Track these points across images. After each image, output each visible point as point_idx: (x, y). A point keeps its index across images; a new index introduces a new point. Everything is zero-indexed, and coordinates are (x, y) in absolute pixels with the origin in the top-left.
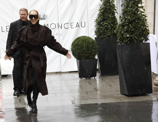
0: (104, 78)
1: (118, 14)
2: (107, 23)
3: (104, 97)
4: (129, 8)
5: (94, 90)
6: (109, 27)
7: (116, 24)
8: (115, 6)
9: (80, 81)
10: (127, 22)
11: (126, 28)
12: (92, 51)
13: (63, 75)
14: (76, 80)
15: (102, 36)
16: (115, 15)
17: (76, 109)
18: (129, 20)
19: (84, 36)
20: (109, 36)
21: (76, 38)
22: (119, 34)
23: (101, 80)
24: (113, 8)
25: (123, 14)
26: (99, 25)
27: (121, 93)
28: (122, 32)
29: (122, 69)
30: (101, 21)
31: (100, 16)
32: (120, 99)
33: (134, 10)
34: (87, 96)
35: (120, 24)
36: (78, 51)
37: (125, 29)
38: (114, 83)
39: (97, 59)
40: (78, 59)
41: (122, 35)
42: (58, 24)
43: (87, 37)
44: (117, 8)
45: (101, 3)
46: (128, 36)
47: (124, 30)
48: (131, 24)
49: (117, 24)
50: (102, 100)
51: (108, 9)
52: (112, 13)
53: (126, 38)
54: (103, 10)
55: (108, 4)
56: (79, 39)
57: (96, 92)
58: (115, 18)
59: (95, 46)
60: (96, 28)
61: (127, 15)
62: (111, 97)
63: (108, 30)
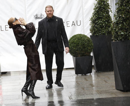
0: (100, 74)
1: (112, 12)
2: (102, 22)
3: (100, 92)
4: (123, 7)
5: (90, 86)
6: (104, 25)
7: (110, 22)
8: (109, 5)
9: (76, 77)
10: (122, 20)
11: (120, 26)
12: (88, 48)
14: (72, 76)
15: (97, 34)
16: (109, 14)
17: (73, 104)
18: (123, 18)
19: (79, 33)
20: (104, 34)
21: (72, 36)
22: (114, 32)
23: (96, 76)
24: (107, 7)
25: (118, 12)
26: (94, 24)
27: (116, 89)
28: (116, 29)
29: (117, 65)
30: (96, 20)
31: (95, 14)
32: (116, 94)
33: (128, 8)
34: (83, 92)
35: (114, 22)
36: (74, 49)
37: (119, 26)
38: (109, 79)
39: (92, 56)
40: (74, 56)
41: (117, 33)
43: (83, 35)
44: (111, 7)
45: (96, 2)
46: (122, 33)
47: (118, 28)
48: (125, 22)
50: (98, 95)
51: (103, 7)
52: (106, 12)
53: (120, 35)
54: (98, 9)
55: (103, 3)
56: (75, 37)
57: (92, 88)
58: (109, 16)
59: (91, 43)
60: (91, 26)
61: (121, 13)
62: (106, 93)
63: (103, 28)
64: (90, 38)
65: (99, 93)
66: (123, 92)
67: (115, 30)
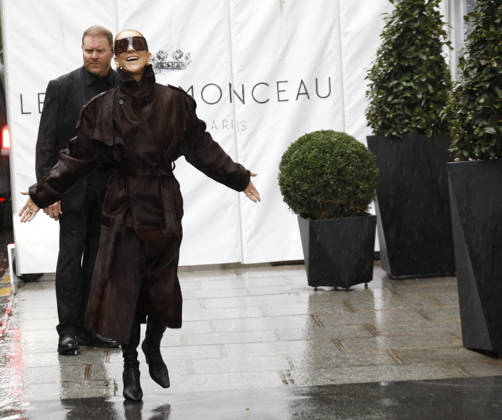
0: (401, 287)
1: (452, 49)
2: (412, 84)
3: (400, 358)
4: (492, 29)
5: (365, 333)
6: (420, 96)
7: (444, 87)
8: (443, 20)
9: (311, 298)
10: (487, 81)
11: (482, 101)
12: (358, 187)
13: (247, 275)
14: (297, 294)
15: (395, 130)
16: (442, 54)
17: (297, 404)
18: (493, 70)
19: (325, 130)
20: (421, 131)
21: (296, 139)
22: (457, 125)
23: (389, 294)
24: (434, 27)
25: (473, 49)
26: (381, 91)
27: (464, 345)
28: (466, 115)
29: (467, 253)
30: (389, 77)
31: (385, 55)
32: (464, 365)
34: (337, 356)
35: (460, 88)
36: (305, 187)
37: (479, 104)
38: (438, 307)
39: (375, 217)
40: (303, 216)
41: (469, 127)
42: (230, 85)
43: (339, 133)
44: (450, 27)
45: (391, 8)
46: (490, 130)
47: (474, 109)
49: (449, 86)
50: (395, 368)
51: (417, 29)
52: (431, 47)
53: (482, 138)
54: (397, 35)
55: (416, 13)
56: (309, 143)
57: (371, 339)
58: (440, 64)
59: (369, 166)
60: (372, 100)
61: (486, 53)
63: (417, 110)
64: (366, 145)
65: (399, 362)
66: (490, 360)
67: (463, 116)
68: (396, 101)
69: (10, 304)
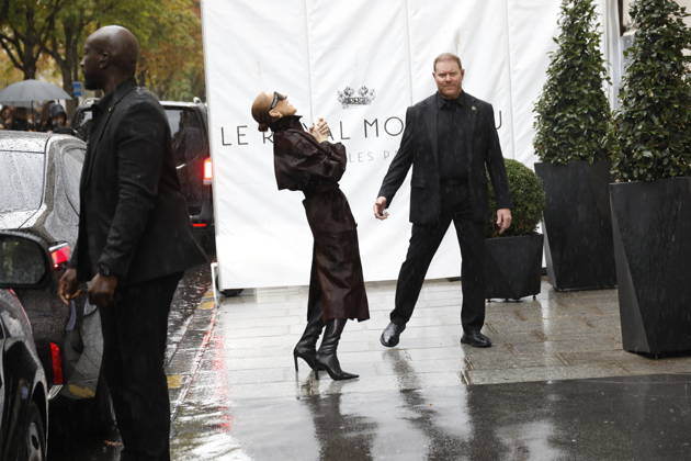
0: (566, 299)
1: (611, 83)
2: (575, 116)
3: (568, 360)
4: (649, 63)
5: (535, 339)
7: (605, 119)
8: (603, 58)
10: (645, 110)
11: (640, 127)
12: (527, 208)
15: (560, 157)
16: (603, 89)
18: (650, 100)
20: (583, 158)
22: (618, 150)
23: (555, 305)
24: (595, 64)
25: (632, 81)
26: (548, 122)
27: (625, 348)
28: (626, 141)
29: (627, 266)
30: (554, 109)
31: (551, 89)
32: (624, 365)
33: (668, 67)
35: (620, 116)
37: (637, 130)
38: (599, 316)
39: (542, 236)
41: (628, 152)
44: (609, 64)
45: (556, 48)
46: (648, 154)
47: (633, 135)
48: (658, 115)
49: (609, 117)
50: (562, 369)
51: (580, 66)
52: (592, 82)
53: (640, 160)
54: (561, 72)
55: (578, 52)
57: (540, 344)
58: (600, 97)
59: (536, 190)
60: (539, 130)
61: (643, 84)
62: (590, 362)
63: (580, 139)
64: (534, 171)
65: (566, 363)
66: (648, 361)
67: (623, 142)
68: (561, 131)
69: (214, 316)
